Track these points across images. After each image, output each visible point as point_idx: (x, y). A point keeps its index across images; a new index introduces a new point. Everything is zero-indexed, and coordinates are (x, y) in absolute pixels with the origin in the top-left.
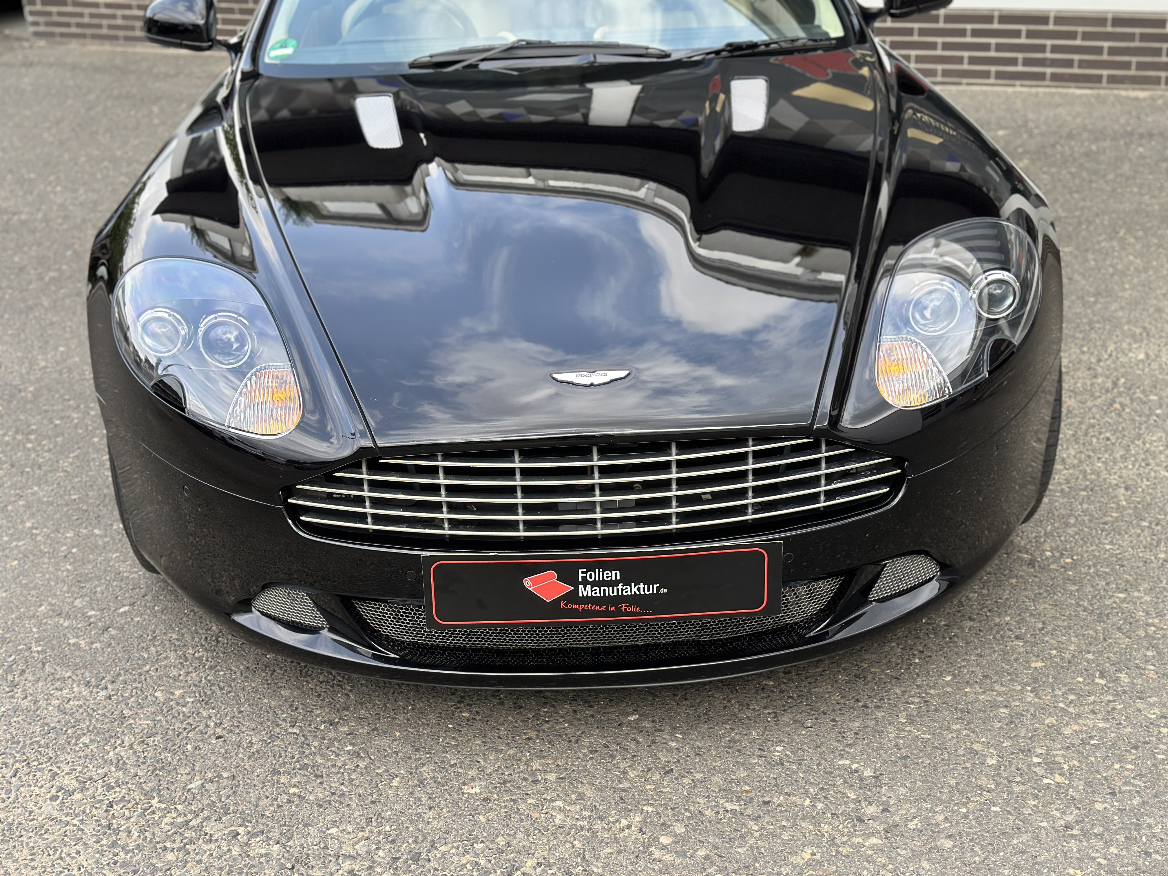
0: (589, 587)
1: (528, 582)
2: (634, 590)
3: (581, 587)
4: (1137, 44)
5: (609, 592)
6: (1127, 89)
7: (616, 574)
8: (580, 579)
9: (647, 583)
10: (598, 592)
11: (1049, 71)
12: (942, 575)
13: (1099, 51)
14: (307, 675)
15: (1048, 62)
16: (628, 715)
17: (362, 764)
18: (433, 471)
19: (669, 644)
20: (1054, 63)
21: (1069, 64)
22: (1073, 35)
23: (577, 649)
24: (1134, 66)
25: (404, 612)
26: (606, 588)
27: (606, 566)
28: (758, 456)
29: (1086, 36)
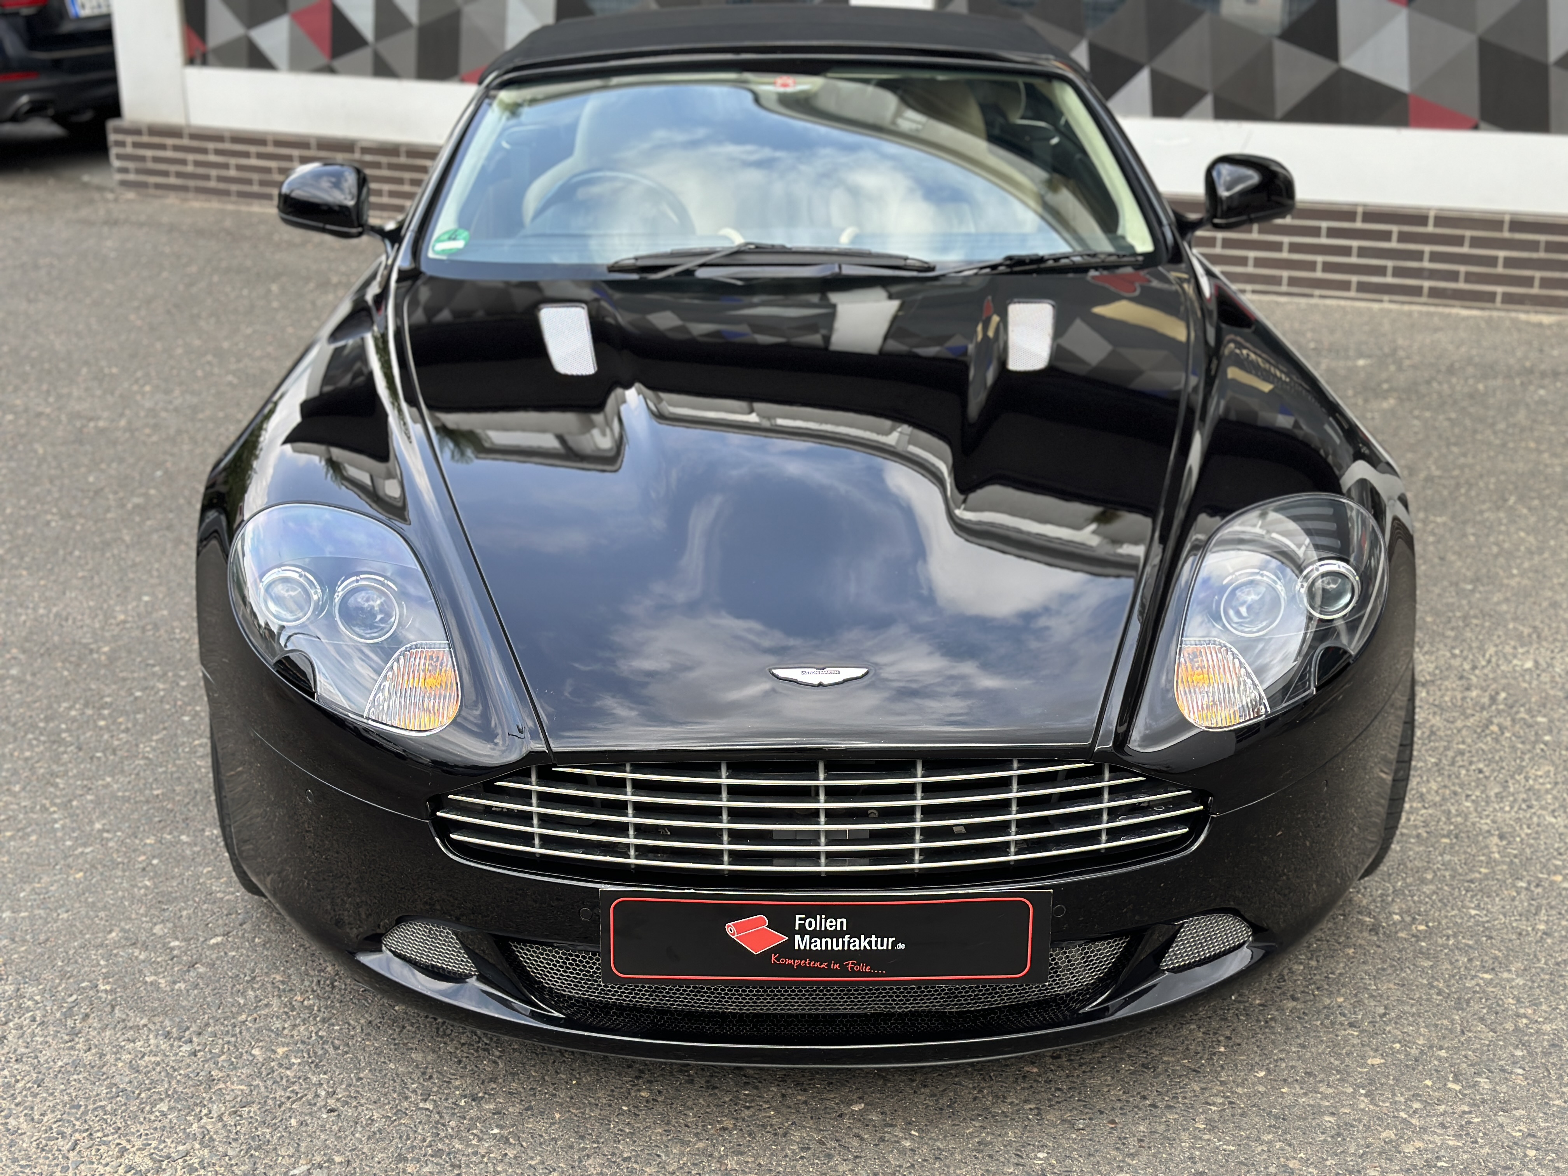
0: (807, 937)
1: (731, 929)
2: (864, 943)
3: (798, 937)
4: (1542, 255)
5: (833, 945)
6: (1528, 312)
7: (842, 923)
8: (797, 928)
9: (881, 935)
10: (818, 945)
11: (1427, 284)
12: (1254, 940)
13: (1492, 261)
14: (445, 1034)
15: (1426, 274)
16: (850, 1103)
17: (511, 1153)
18: (619, 785)
19: (906, 1014)
20: (1433, 275)
21: (1453, 276)
22: (1458, 241)
23: (790, 1016)
24: (1537, 283)
25: (574, 960)
26: (829, 940)
27: (831, 912)
28: (1025, 782)
29: (1476, 242)
